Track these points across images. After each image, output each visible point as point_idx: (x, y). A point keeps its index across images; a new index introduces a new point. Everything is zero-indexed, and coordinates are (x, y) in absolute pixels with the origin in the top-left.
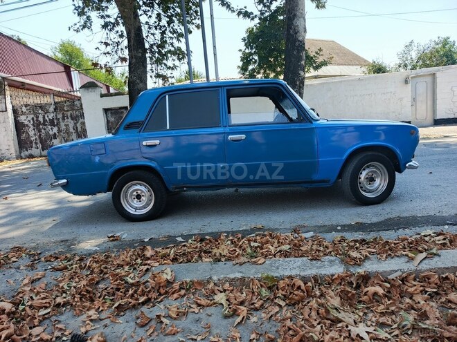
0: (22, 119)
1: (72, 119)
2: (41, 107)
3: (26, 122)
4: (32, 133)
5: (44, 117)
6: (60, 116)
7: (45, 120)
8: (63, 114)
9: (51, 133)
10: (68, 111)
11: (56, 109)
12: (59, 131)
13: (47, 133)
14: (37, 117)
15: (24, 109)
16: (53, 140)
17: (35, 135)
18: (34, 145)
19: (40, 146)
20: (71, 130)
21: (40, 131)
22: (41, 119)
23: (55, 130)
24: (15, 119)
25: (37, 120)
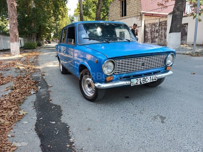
0: (147, 29)
1: (164, 30)
2: (154, 24)
3: (148, 31)
4: (149, 35)
5: (154, 29)
6: (160, 28)
7: (154, 30)
8: (162, 27)
9: (156, 36)
10: (163, 26)
11: (159, 25)
12: (159, 35)
13: (154, 36)
14: (152, 29)
15: (148, 26)
16: (156, 39)
17: (150, 36)
18: (149, 41)
19: (151, 41)
20: (163, 35)
21: (152, 35)
22: (153, 30)
23: (158, 34)
24: (144, 30)
25: (152, 30)
